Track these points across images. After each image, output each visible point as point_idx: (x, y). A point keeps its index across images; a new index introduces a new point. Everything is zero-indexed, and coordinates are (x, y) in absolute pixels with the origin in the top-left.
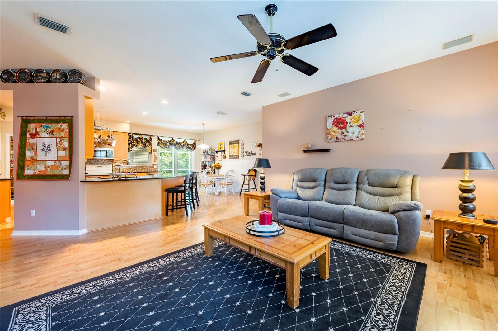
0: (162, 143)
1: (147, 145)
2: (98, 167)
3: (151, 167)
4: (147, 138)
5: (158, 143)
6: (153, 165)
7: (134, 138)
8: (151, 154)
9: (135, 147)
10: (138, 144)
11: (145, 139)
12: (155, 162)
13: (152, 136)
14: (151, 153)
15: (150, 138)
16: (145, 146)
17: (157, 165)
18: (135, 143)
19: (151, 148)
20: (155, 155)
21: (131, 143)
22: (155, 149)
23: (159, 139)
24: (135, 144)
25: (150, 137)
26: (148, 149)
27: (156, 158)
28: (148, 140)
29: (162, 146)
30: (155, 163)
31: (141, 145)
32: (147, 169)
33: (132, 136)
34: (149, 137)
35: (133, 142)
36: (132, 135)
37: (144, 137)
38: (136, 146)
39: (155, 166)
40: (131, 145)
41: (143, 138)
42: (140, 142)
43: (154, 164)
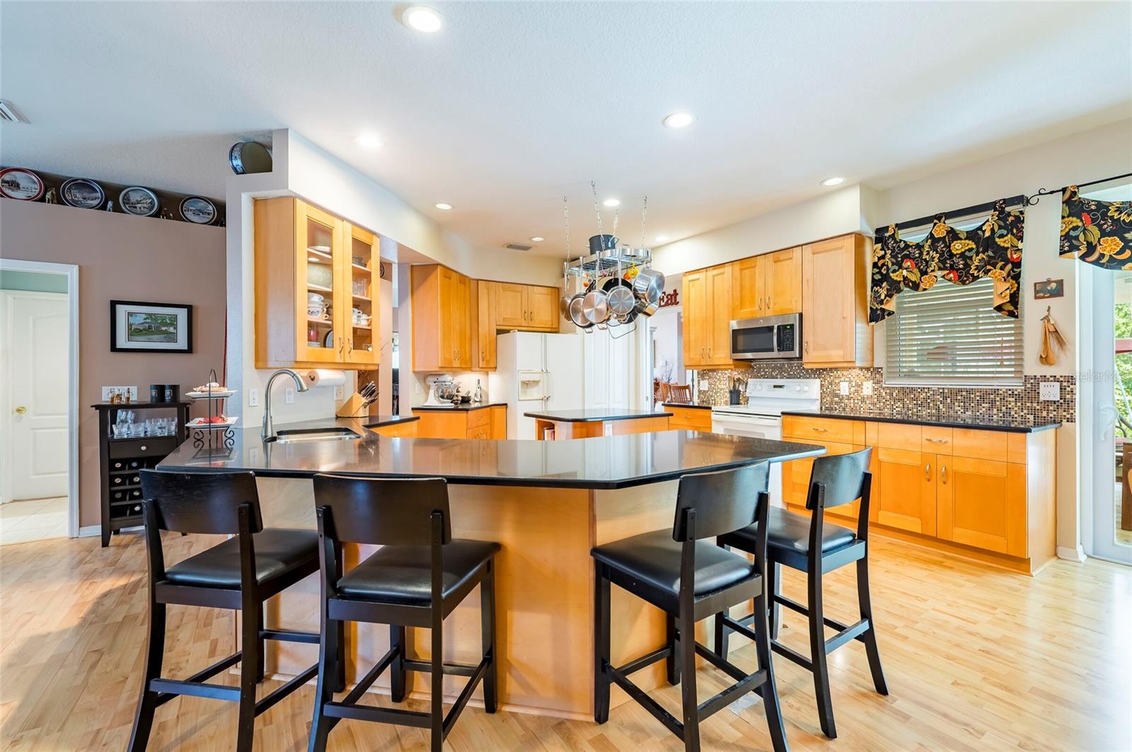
0: (1108, 226)
1: (977, 268)
2: (775, 387)
3: (1018, 397)
4: (980, 228)
5: (1066, 237)
6: (1034, 384)
7: (907, 246)
8: (1011, 314)
9: (907, 292)
10: (924, 273)
11: (972, 235)
12: (1045, 359)
13: (1022, 200)
14: (1011, 307)
15: (1003, 215)
16: (964, 276)
17: (1071, 380)
18: (905, 272)
19: (1017, 277)
20: (1047, 318)
21: (886, 277)
22: (1049, 282)
23: (1074, 205)
24: (905, 278)
25: (1002, 211)
26: (993, 286)
27: (1054, 336)
28: (987, 234)
29: (1110, 246)
30: (1048, 371)
31: (939, 273)
32: (993, 402)
33: (891, 242)
34: (989, 216)
35: (894, 271)
36: (893, 236)
37: (964, 225)
38: (916, 286)
39: (1050, 392)
40: (884, 284)
41: (954, 236)
42: (933, 258)
43: (1045, 379)
